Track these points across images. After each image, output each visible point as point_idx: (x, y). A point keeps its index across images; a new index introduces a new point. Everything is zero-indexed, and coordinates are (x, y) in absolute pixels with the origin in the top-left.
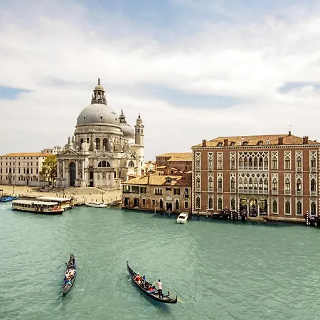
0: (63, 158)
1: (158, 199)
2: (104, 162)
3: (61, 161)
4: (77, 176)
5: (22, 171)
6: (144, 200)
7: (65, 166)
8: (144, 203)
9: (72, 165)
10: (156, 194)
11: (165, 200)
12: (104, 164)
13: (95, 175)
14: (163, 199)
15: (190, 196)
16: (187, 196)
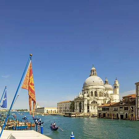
0: (77, 101)
1: (116, 113)
2: (94, 101)
3: (76, 102)
4: (82, 108)
5: (64, 108)
6: (108, 114)
7: (78, 104)
8: (108, 115)
9: (80, 103)
10: (114, 111)
11: (119, 113)
12: (94, 102)
13: (90, 107)
14: (118, 113)
15: (134, 111)
16: (133, 111)
